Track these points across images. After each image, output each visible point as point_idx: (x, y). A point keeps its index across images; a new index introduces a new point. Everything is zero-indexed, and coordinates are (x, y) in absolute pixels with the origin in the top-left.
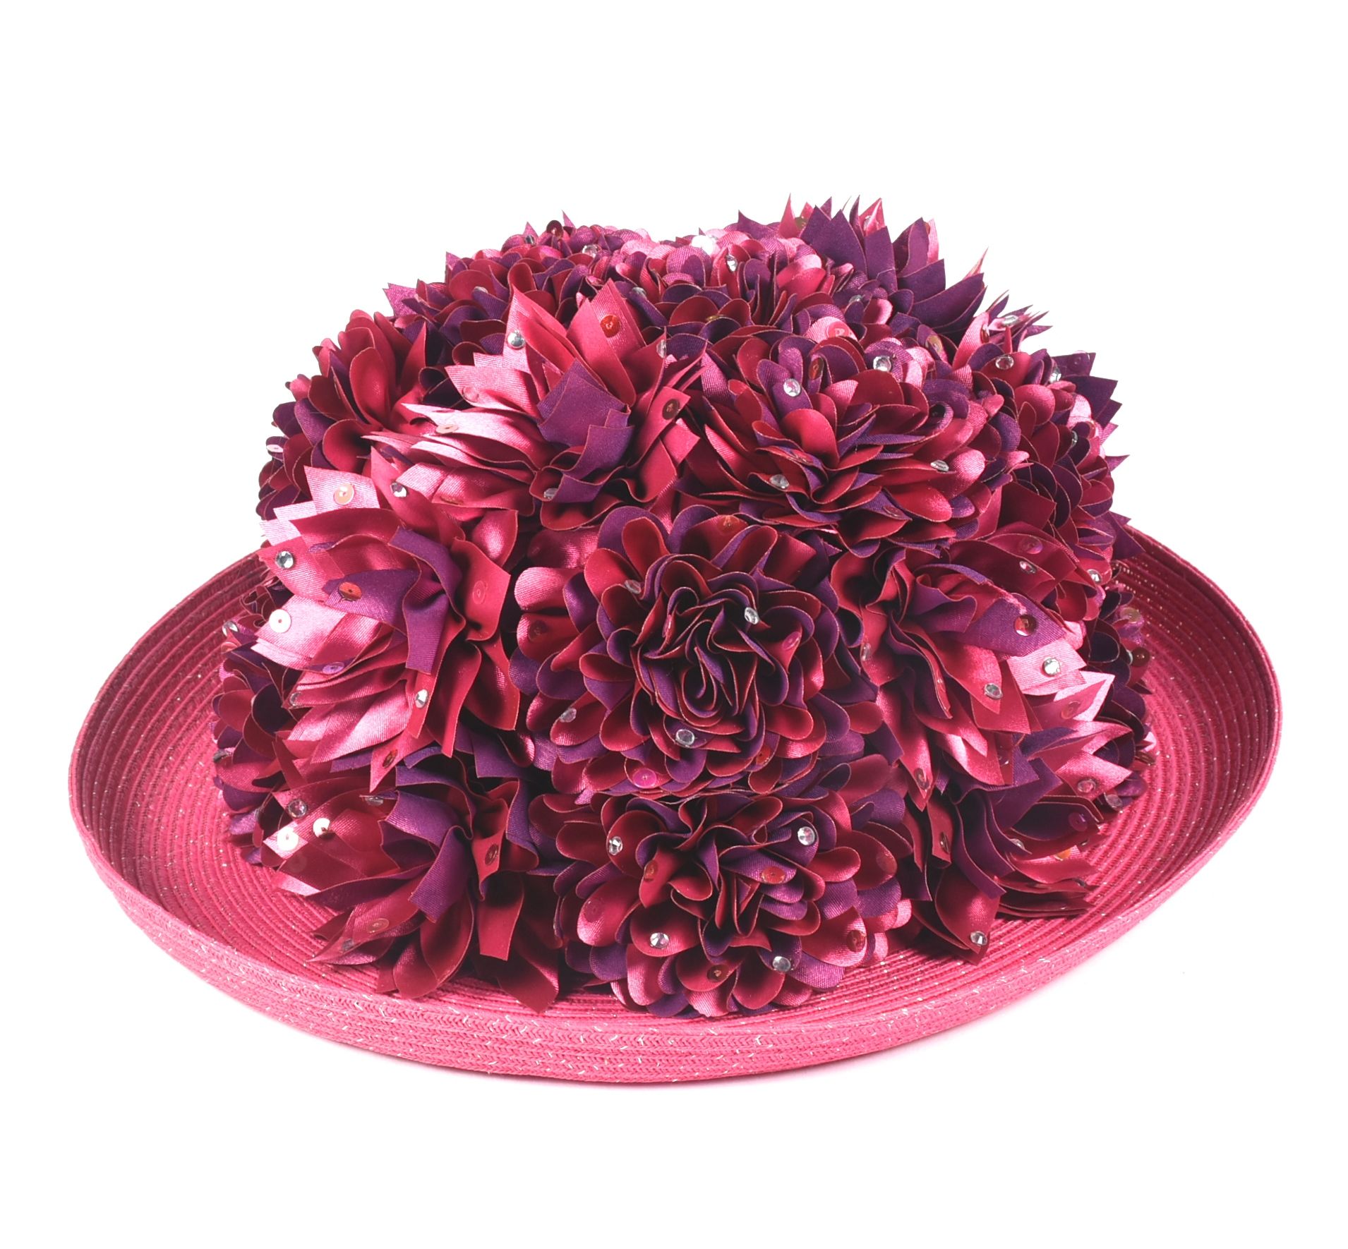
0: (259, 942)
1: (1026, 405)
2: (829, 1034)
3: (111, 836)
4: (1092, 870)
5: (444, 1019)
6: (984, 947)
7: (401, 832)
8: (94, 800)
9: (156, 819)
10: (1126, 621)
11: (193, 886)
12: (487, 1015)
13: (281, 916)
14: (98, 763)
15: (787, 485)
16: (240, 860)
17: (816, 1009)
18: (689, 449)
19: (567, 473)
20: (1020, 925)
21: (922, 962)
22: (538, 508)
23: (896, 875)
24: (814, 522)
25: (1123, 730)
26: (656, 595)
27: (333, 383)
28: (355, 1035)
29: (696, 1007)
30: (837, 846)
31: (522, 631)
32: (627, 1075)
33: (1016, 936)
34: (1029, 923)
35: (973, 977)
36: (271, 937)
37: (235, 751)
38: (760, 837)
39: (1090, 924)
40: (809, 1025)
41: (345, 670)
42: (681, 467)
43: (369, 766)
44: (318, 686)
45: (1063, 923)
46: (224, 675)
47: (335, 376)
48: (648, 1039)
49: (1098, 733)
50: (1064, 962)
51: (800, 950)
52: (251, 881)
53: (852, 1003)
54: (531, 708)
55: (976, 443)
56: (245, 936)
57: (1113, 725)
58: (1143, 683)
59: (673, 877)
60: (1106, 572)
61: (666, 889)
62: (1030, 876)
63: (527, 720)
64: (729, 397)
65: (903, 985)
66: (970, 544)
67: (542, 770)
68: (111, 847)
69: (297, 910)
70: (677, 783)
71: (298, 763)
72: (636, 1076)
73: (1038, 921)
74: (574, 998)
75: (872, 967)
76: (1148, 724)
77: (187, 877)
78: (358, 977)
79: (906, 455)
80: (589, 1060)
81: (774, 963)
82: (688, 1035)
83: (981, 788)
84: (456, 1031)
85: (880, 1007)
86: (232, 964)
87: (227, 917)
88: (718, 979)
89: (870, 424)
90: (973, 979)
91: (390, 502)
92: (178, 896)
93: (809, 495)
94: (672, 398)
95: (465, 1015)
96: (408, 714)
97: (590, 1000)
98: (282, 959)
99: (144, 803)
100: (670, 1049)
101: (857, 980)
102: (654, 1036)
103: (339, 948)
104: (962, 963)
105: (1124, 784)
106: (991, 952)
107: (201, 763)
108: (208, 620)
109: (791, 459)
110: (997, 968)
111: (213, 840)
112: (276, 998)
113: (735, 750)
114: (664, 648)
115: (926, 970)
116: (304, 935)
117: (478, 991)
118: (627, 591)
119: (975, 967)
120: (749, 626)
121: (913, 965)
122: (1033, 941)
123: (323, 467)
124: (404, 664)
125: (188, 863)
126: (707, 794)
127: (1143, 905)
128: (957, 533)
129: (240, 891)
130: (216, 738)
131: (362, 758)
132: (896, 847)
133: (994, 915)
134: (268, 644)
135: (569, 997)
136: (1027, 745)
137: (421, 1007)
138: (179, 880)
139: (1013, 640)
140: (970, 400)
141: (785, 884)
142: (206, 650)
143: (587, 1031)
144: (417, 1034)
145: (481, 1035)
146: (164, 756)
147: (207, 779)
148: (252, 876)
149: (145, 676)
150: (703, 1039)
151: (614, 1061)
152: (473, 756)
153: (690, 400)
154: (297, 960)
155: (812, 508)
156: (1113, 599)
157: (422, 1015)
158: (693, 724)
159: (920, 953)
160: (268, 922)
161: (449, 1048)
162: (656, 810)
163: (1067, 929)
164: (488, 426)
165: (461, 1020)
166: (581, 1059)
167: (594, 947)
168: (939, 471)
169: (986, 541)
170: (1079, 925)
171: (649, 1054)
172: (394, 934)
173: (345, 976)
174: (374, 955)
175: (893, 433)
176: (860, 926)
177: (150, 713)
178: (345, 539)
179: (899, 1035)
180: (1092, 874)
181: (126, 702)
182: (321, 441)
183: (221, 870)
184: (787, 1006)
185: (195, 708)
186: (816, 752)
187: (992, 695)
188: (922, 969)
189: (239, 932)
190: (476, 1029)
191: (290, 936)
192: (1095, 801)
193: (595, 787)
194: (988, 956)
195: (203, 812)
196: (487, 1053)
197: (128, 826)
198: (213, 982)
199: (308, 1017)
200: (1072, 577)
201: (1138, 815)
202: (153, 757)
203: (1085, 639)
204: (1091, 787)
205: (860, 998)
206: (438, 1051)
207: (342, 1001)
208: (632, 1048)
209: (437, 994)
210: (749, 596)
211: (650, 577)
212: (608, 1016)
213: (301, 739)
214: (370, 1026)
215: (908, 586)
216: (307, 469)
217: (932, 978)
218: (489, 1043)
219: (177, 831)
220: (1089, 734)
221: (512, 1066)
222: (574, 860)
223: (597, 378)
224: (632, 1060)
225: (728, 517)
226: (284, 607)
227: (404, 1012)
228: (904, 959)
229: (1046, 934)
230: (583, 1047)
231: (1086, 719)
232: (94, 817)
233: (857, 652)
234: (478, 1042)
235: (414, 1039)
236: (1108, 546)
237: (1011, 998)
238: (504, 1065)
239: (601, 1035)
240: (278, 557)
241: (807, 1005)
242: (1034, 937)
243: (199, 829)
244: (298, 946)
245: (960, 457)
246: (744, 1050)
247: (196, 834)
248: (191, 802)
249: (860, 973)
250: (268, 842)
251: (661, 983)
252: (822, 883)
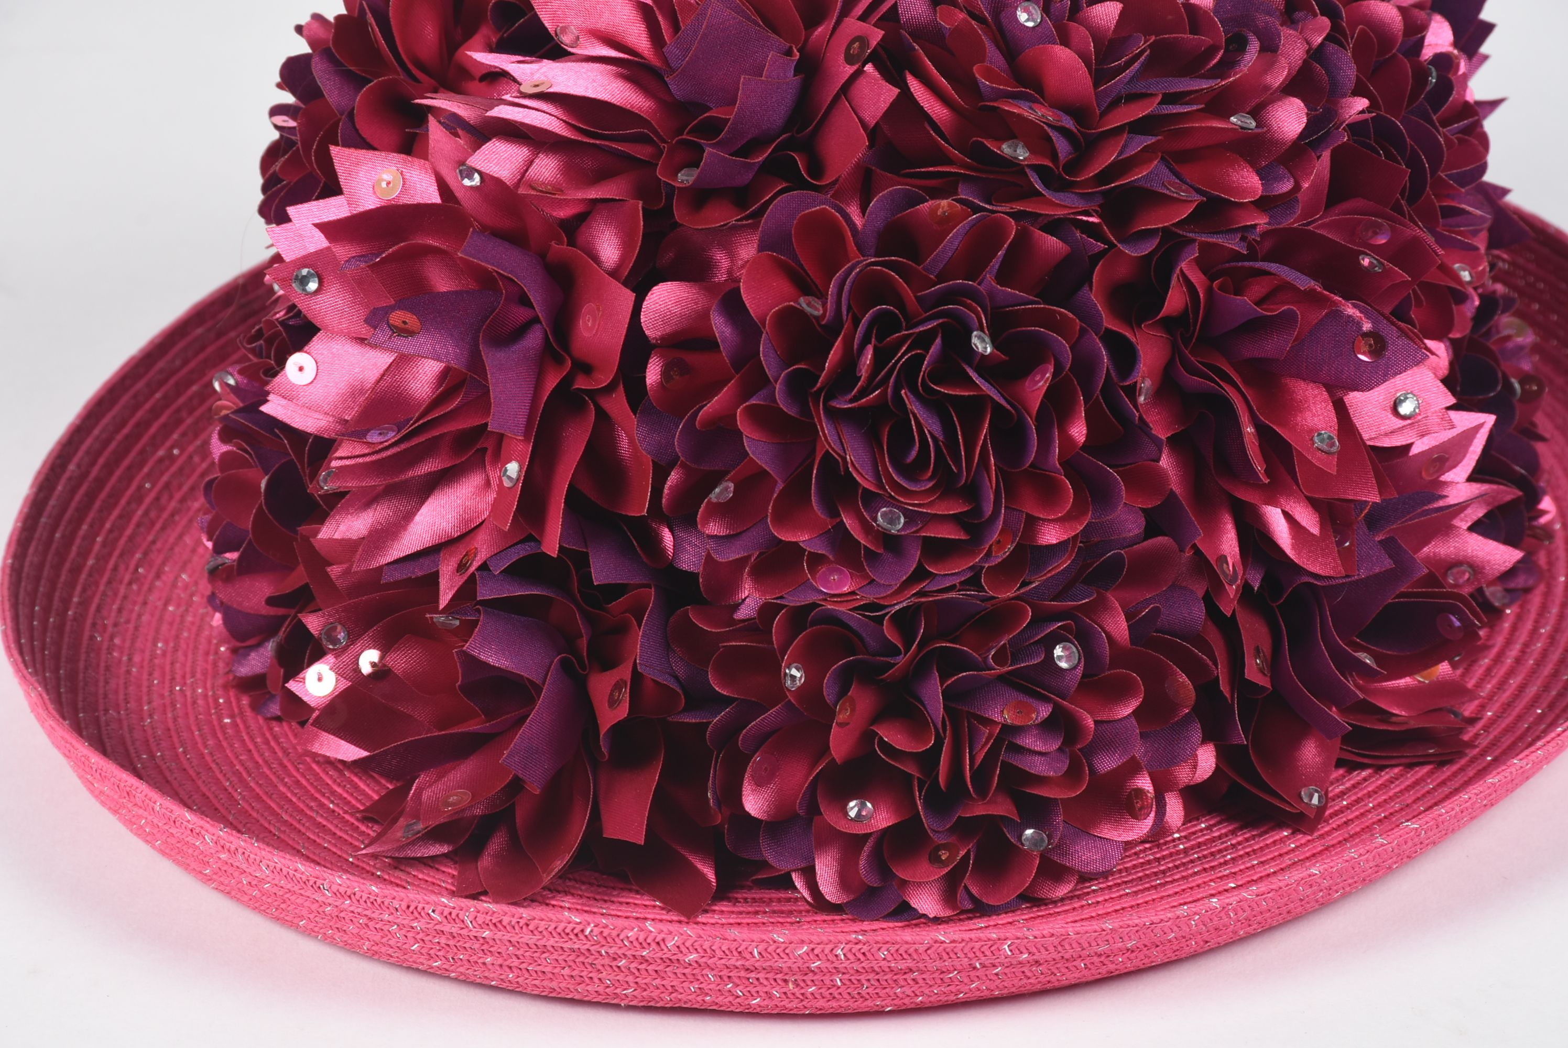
0: (282, 829)
1: (1362, 30)
2: (1108, 937)
3: (62, 683)
4: (1469, 694)
5: (559, 930)
6: (1321, 809)
7: (485, 665)
8: (36, 634)
9: (125, 658)
10: (1508, 338)
11: (184, 752)
12: (621, 923)
13: (313, 791)
14: (38, 579)
15: (1027, 155)
16: (249, 713)
17: (1084, 902)
18: (884, 106)
19: (713, 146)
20: (1370, 776)
21: (1233, 832)
22: (670, 197)
23: (1194, 709)
24: (1065, 207)
25: (1509, 493)
26: (845, 317)
27: (365, 24)
28: (430, 957)
29: (914, 903)
30: (1109, 669)
31: (653, 374)
32: (821, 1003)
33: (1365, 791)
34: (1383, 773)
35: (1307, 851)
36: (299, 821)
37: (240, 559)
38: (1000, 658)
39: (1471, 772)
40: (1078, 924)
41: (399, 437)
42: (873, 133)
43: (437, 572)
44: (360, 460)
45: (1431, 773)
46: (218, 448)
47: (369, 15)
48: (850, 950)
49: (1475, 498)
50: (1438, 826)
51: (1060, 819)
52: (267, 742)
53: (1136, 893)
54: (669, 483)
55: (1291, 88)
56: (262, 821)
57: (1495, 487)
58: (1534, 425)
59: (878, 717)
60: (1481, 268)
61: (868, 737)
62: (1383, 706)
63: (664, 500)
64: (939, 30)
65: (1207, 866)
66: (1289, 231)
67: (686, 571)
68: (64, 700)
69: (335, 781)
70: (879, 585)
71: (334, 571)
72: (834, 1004)
73: (1396, 770)
74: (739, 896)
75: (1162, 841)
76: (1542, 484)
77: (175, 740)
78: (428, 875)
79: (1195, 107)
80: (765, 982)
81: (1024, 838)
82: (907, 943)
83: (1312, 581)
84: (576, 946)
85: (1177, 897)
86: (251, 861)
87: (235, 795)
88: (944, 864)
89: (1142, 64)
90: (1307, 855)
91: (457, 194)
92: (164, 767)
93: (1058, 168)
94: (857, 34)
95: (589, 924)
96: (491, 496)
97: (761, 899)
98: (317, 851)
99: (107, 635)
100: (883, 963)
101: (1141, 861)
102: (859, 946)
103: (399, 834)
104: (1290, 831)
105: (1511, 573)
106: (1331, 816)
107: (184, 576)
108: (185, 370)
109: (1032, 117)
110: (1341, 839)
111: (209, 685)
112: (314, 907)
113: (963, 537)
114: (858, 391)
115: (1239, 843)
116: (347, 817)
117: (600, 890)
118: (802, 312)
119: (1310, 838)
120: (978, 359)
121: (1220, 837)
122: (1390, 798)
123: (357, 147)
124: (486, 425)
125: (175, 719)
126: (923, 600)
127: (1548, 742)
128: (1271, 217)
129: (252, 758)
130: (209, 539)
131: (425, 561)
132: (1194, 669)
133: (1334, 763)
134: (284, 402)
135: (731, 895)
136: (1376, 518)
137: (525, 913)
138: (164, 744)
139: (1352, 368)
140: (1282, 25)
141: (1035, 725)
142: (184, 414)
143: (763, 941)
144: (519, 953)
145: (611, 951)
146: (132, 566)
147: (195, 599)
148: (268, 735)
149: (99, 453)
150: (928, 949)
151: (802, 984)
152: (587, 553)
153: (884, 36)
154: (339, 853)
155: (1062, 186)
156: (1490, 305)
157: (527, 925)
158: (902, 500)
159: (1228, 819)
160: (294, 799)
161: (566, 971)
162: (851, 624)
163: (1439, 781)
164: (594, 81)
165: (582, 931)
166: (756, 982)
167: (767, 822)
168: (1242, 128)
169: (1310, 228)
170: (1455, 775)
171: (851, 972)
172: (478, 812)
173: (409, 873)
174: (449, 843)
175: (1175, 76)
176: (1145, 783)
177: (108, 507)
178: (395, 248)
179: (1206, 936)
180: (1471, 700)
181: (73, 491)
182: (353, 109)
183: (223, 727)
184: (1042, 899)
185: (171, 497)
186: (1076, 536)
187: (1325, 447)
188: (1234, 842)
189: (255, 814)
190: (604, 942)
191: (326, 819)
192: (1472, 595)
193: (763, 593)
194: (1326, 821)
195: (191, 646)
196: (620, 977)
197: (86, 668)
198: (222, 888)
199: (361, 933)
200: (1432, 276)
201: (1533, 615)
202: (115, 569)
203: (1451, 364)
204: (1467, 576)
205: (1147, 885)
206: (551, 976)
207: (411, 909)
208: (828, 965)
209: (542, 896)
210: (977, 315)
211: (835, 291)
212: (789, 920)
213: (337, 536)
214: (451, 943)
215: (1201, 295)
216: (334, 150)
217: (1247, 853)
218: (623, 963)
219: (156, 674)
220: (1461, 500)
221: (655, 994)
222: (735, 700)
223: (748, 9)
224: (827, 982)
225: (944, 203)
226: (306, 348)
227: (500, 922)
228: (1207, 828)
229: (1407, 789)
230: (757, 965)
231: (1457, 479)
232: (38, 656)
233: (1132, 391)
234: (607, 961)
235: (515, 959)
236: (1481, 230)
237: (1364, 880)
238: (645, 994)
239: (783, 946)
240: (297, 276)
241: (1072, 898)
242: (1391, 793)
243: (188, 669)
244: (339, 833)
245: (1270, 108)
246: (987, 963)
247: (184, 677)
248: (173, 632)
249: (1145, 850)
250: (292, 685)
251: (862, 871)
252: (1090, 723)
